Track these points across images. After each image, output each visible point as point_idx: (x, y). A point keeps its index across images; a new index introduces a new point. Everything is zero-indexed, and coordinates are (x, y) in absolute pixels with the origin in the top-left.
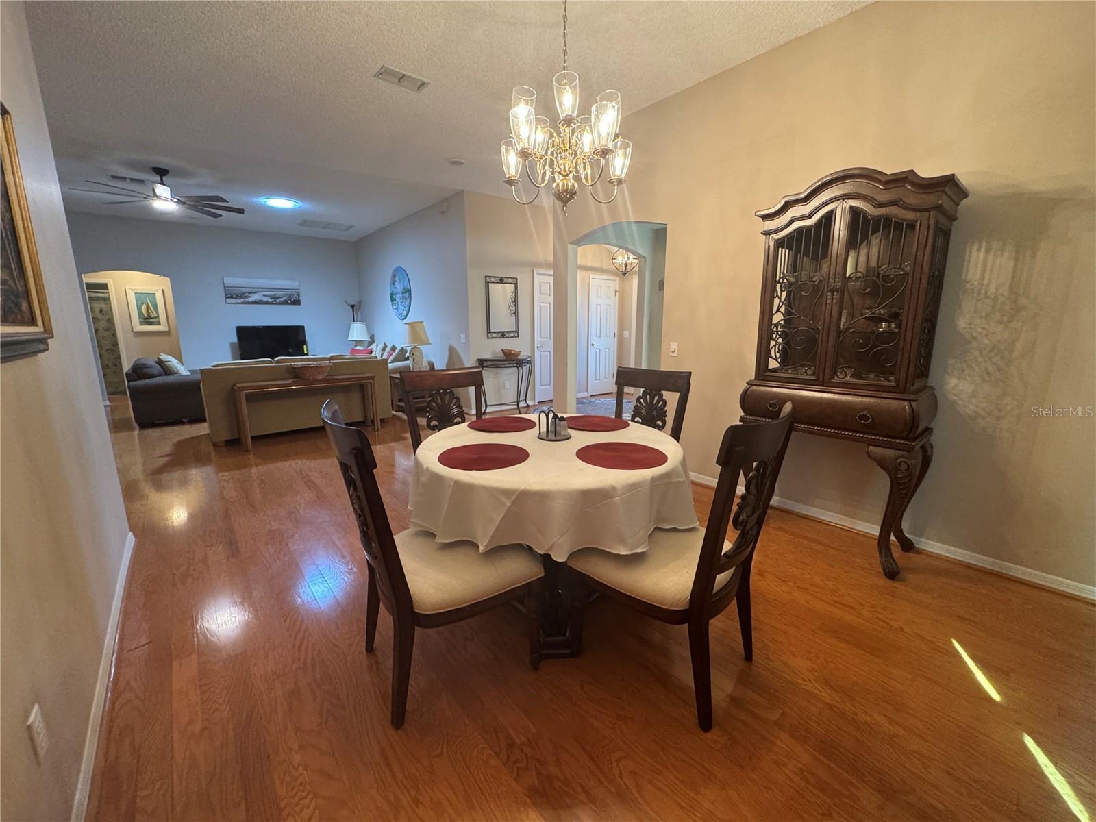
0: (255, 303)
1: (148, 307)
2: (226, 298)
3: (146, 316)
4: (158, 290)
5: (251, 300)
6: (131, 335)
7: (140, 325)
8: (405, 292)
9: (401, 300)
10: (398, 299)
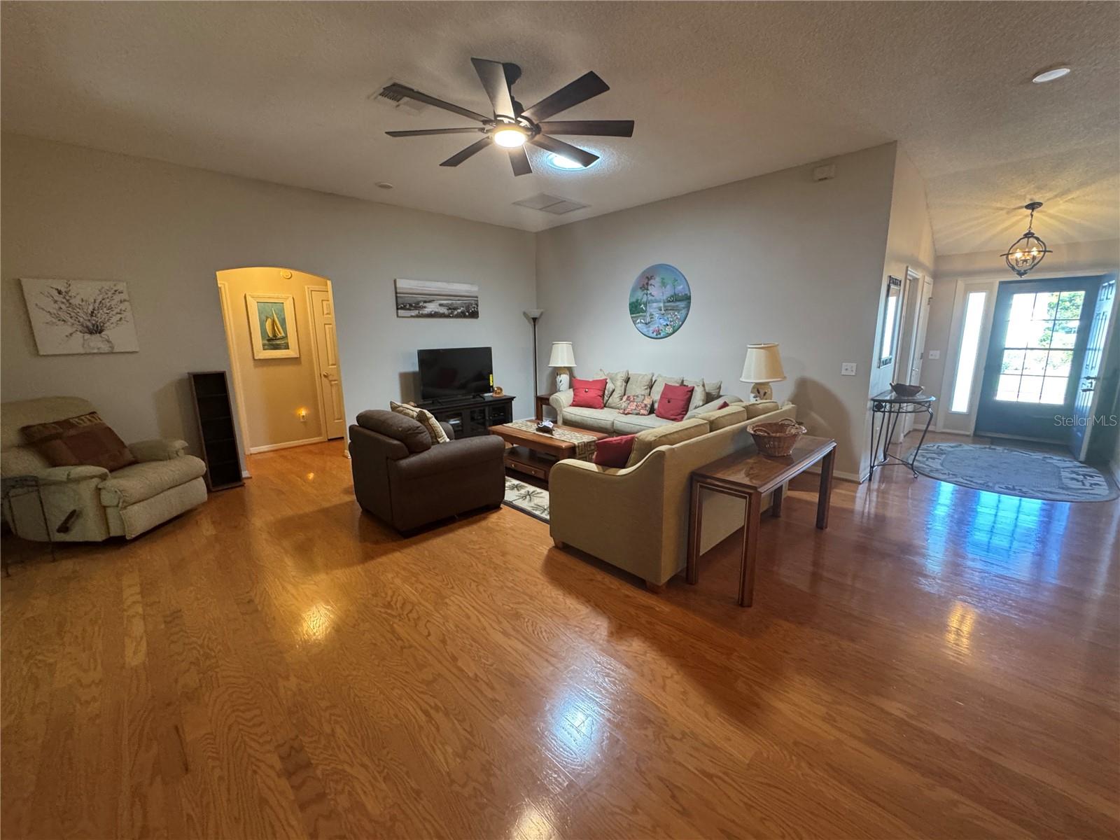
0: (430, 315)
1: (274, 321)
2: (398, 309)
3: (271, 336)
4: (287, 298)
5: (426, 311)
6: (251, 363)
7: (264, 349)
8: (677, 300)
9: (663, 312)
10: (651, 310)
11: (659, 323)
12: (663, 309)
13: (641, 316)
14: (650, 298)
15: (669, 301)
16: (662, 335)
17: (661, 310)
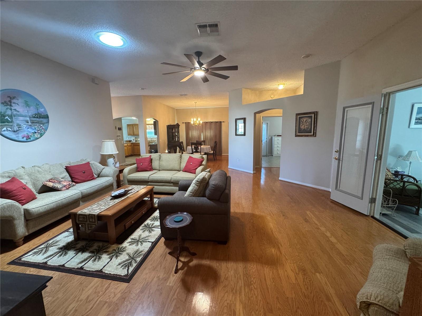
8: (40, 117)
9: (30, 124)
10: (18, 122)
11: (26, 130)
12: (29, 122)
13: (6, 125)
14: (15, 113)
15: (35, 117)
16: (32, 139)
17: (28, 122)
